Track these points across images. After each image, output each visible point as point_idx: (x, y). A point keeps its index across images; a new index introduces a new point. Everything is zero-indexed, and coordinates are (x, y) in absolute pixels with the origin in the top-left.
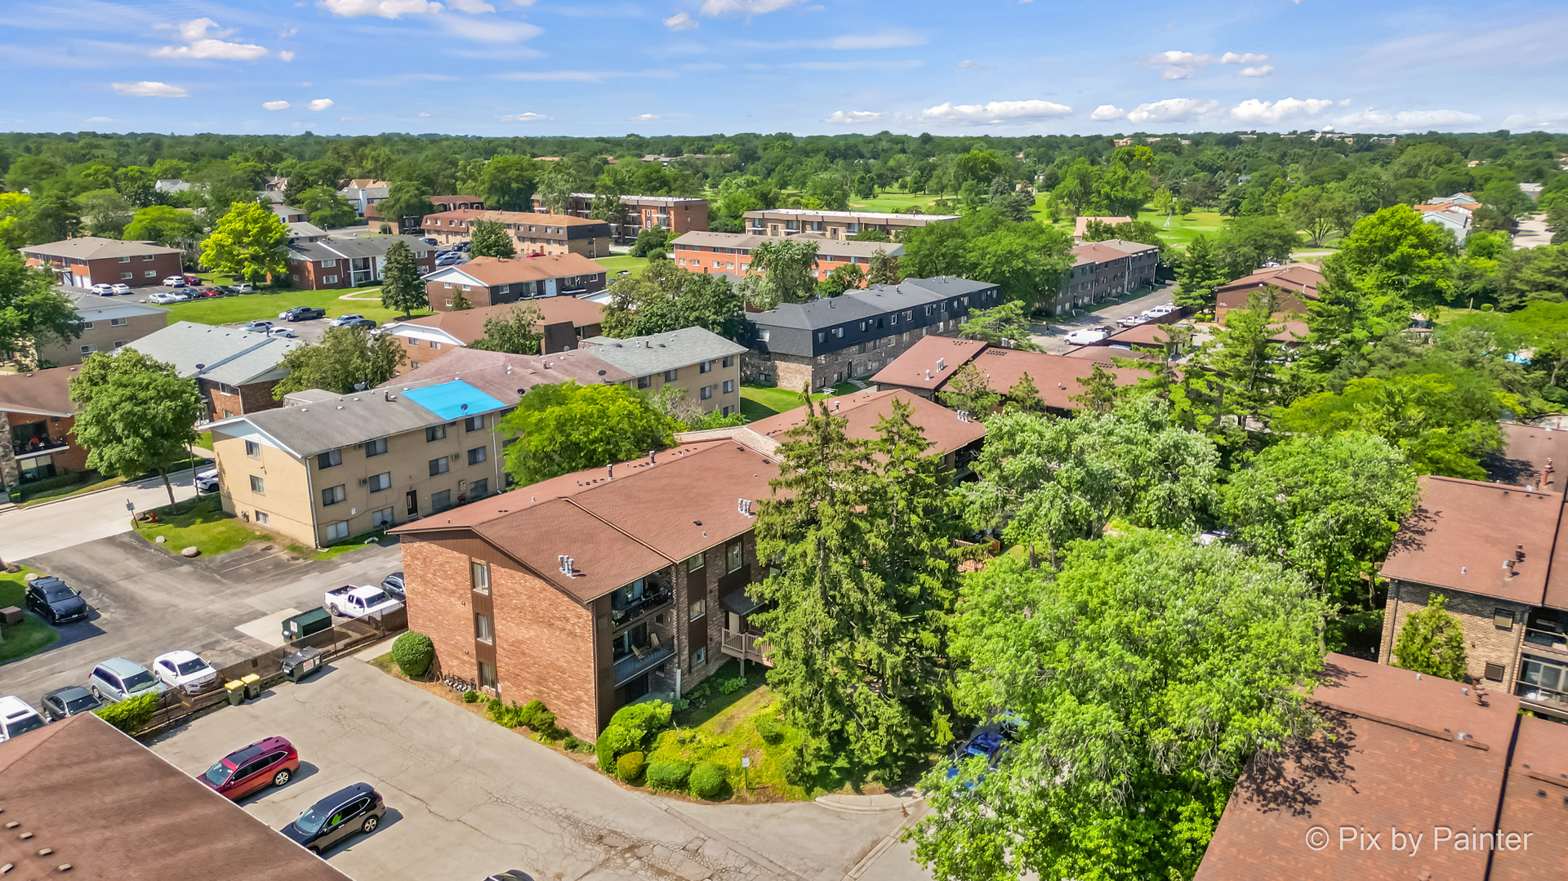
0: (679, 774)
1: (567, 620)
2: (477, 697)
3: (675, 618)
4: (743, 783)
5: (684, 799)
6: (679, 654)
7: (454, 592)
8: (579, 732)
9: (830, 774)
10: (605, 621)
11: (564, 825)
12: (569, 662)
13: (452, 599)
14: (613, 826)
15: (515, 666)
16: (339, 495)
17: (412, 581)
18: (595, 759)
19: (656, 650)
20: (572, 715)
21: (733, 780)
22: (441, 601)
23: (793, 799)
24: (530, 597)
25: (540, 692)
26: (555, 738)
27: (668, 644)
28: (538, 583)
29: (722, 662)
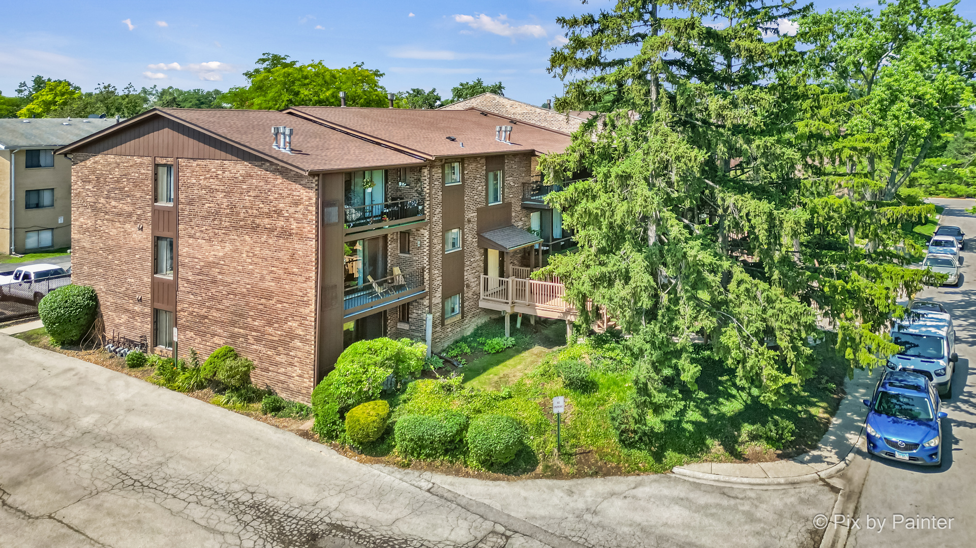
0: (450, 427)
1: (279, 213)
2: (146, 361)
3: (426, 243)
4: (552, 446)
5: (457, 473)
6: (430, 294)
7: (130, 215)
8: (287, 389)
9: (684, 430)
10: (333, 212)
11: (247, 518)
12: (277, 279)
13: (128, 226)
14: (336, 517)
15: (202, 304)
16: (46, 198)
17: (81, 214)
18: (309, 424)
19: (400, 287)
20: (277, 364)
21: (533, 442)
22: (113, 232)
23: (635, 470)
24: (228, 194)
25: (233, 336)
26: (250, 400)
27: (416, 279)
28: (241, 168)
29: (482, 320)
